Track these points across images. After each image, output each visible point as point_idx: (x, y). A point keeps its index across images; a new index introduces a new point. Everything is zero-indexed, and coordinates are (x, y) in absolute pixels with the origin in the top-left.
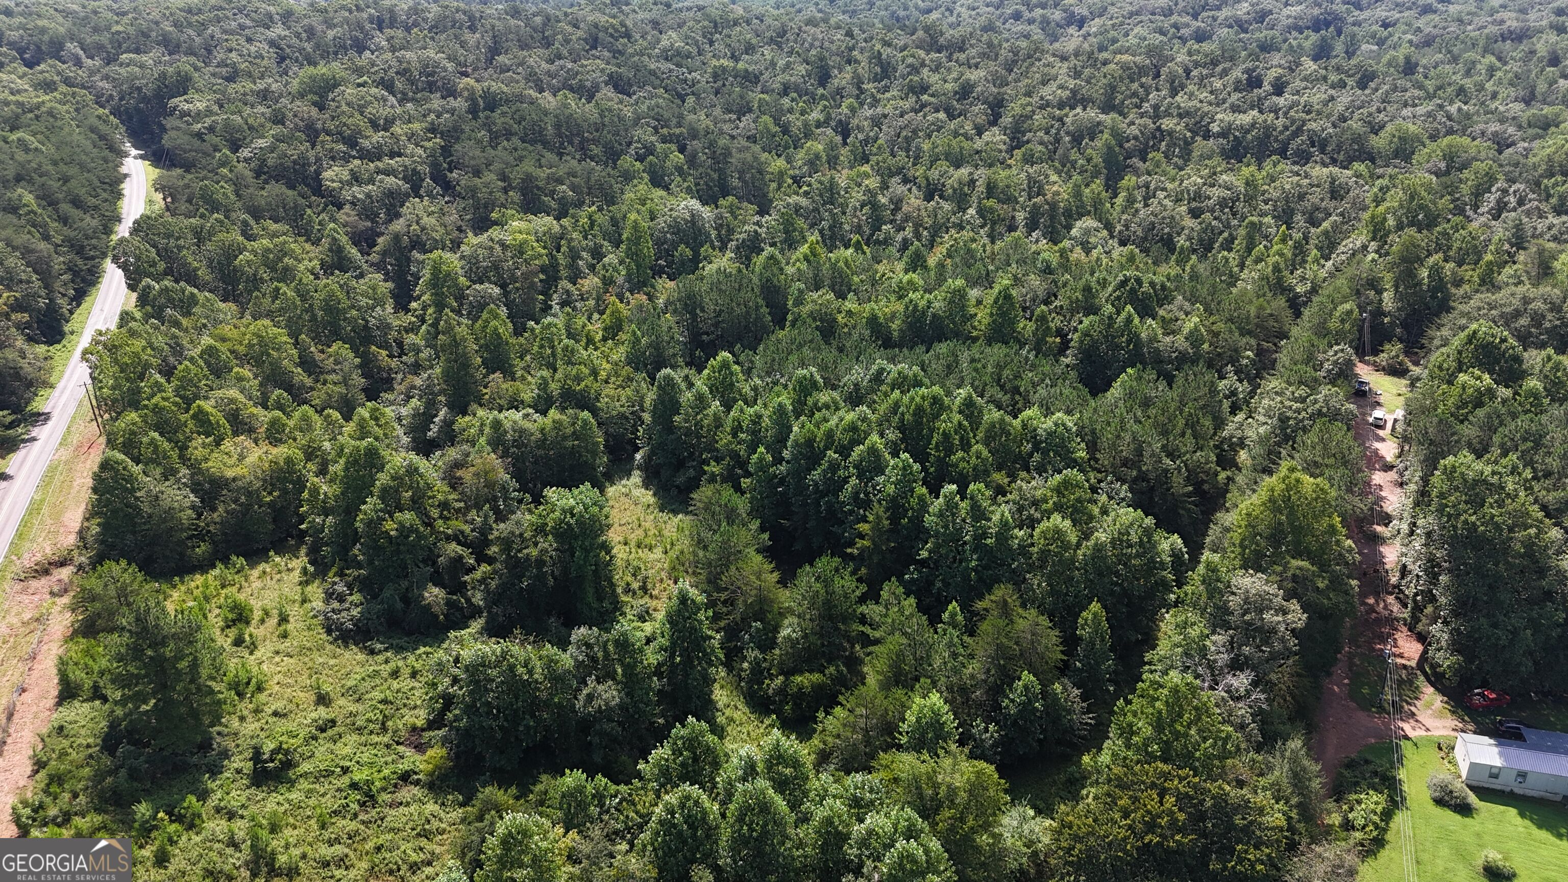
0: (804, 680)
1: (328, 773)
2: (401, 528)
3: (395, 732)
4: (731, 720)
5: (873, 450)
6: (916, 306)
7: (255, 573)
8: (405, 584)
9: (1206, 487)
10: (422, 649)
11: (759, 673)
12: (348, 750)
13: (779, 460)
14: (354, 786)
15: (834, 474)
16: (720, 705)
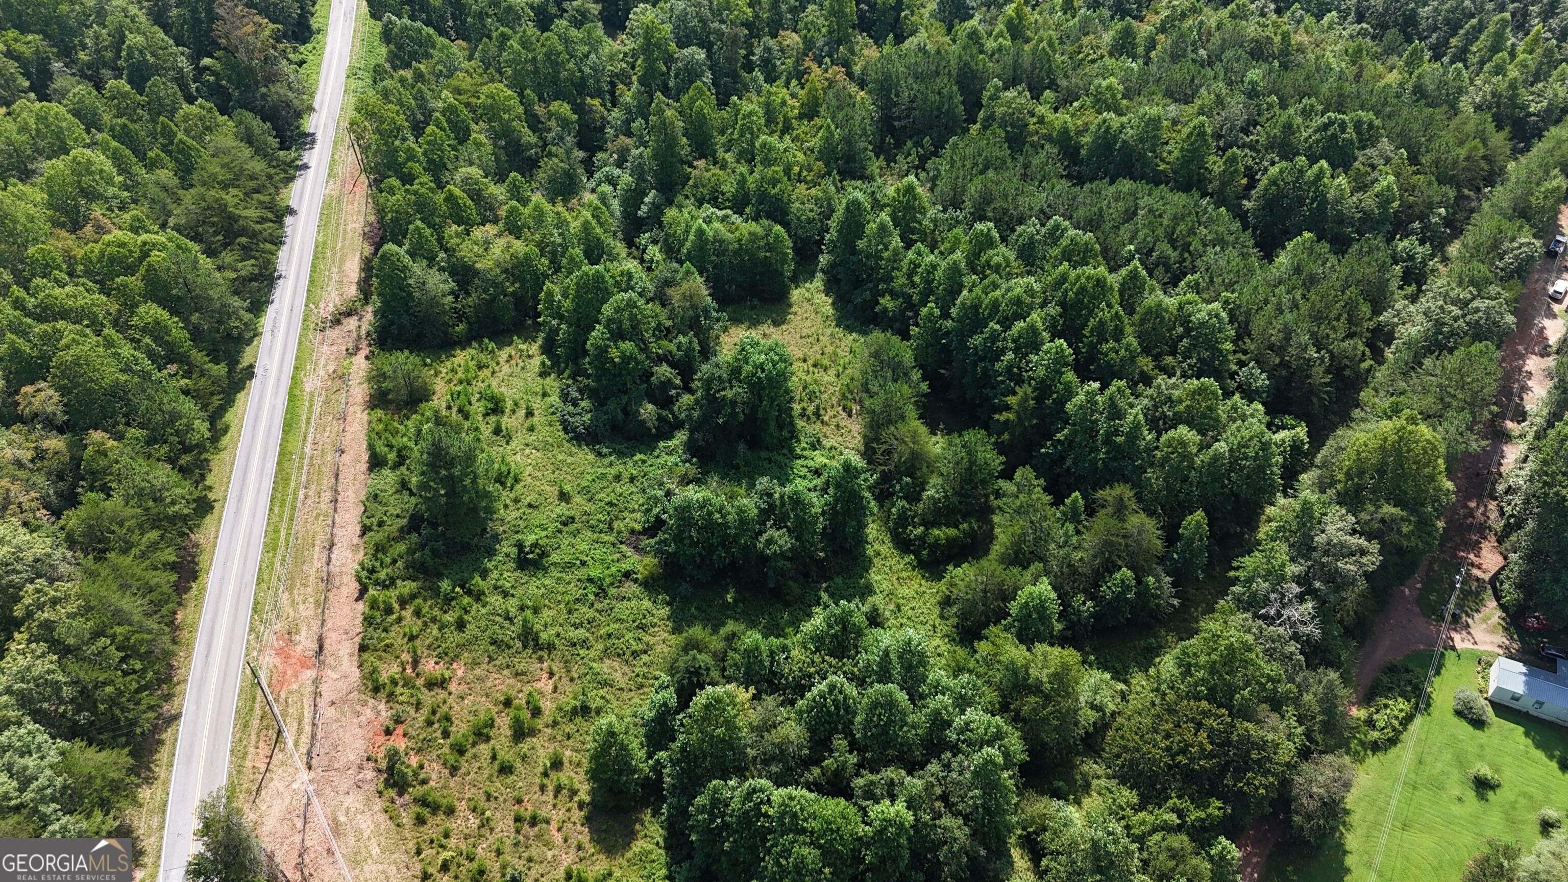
0: (939, 533)
1: (570, 565)
2: (623, 357)
3: (619, 532)
4: (878, 554)
5: (1032, 328)
6: (1109, 128)
7: (503, 355)
8: (625, 399)
9: (1347, 373)
10: (638, 456)
11: (903, 520)
12: (584, 546)
13: (946, 315)
14: (590, 580)
15: (993, 343)
16: (870, 538)
